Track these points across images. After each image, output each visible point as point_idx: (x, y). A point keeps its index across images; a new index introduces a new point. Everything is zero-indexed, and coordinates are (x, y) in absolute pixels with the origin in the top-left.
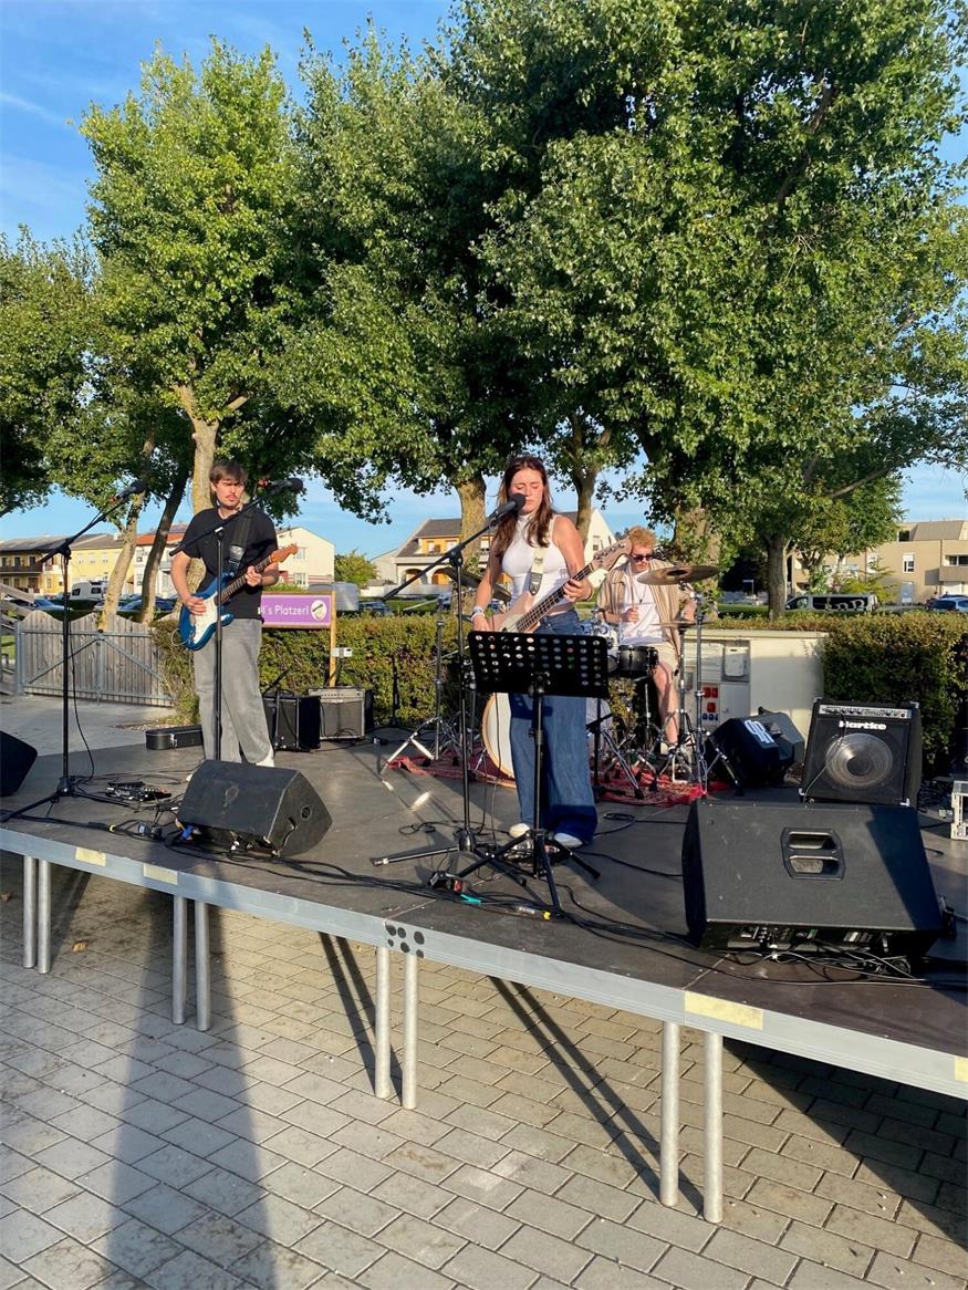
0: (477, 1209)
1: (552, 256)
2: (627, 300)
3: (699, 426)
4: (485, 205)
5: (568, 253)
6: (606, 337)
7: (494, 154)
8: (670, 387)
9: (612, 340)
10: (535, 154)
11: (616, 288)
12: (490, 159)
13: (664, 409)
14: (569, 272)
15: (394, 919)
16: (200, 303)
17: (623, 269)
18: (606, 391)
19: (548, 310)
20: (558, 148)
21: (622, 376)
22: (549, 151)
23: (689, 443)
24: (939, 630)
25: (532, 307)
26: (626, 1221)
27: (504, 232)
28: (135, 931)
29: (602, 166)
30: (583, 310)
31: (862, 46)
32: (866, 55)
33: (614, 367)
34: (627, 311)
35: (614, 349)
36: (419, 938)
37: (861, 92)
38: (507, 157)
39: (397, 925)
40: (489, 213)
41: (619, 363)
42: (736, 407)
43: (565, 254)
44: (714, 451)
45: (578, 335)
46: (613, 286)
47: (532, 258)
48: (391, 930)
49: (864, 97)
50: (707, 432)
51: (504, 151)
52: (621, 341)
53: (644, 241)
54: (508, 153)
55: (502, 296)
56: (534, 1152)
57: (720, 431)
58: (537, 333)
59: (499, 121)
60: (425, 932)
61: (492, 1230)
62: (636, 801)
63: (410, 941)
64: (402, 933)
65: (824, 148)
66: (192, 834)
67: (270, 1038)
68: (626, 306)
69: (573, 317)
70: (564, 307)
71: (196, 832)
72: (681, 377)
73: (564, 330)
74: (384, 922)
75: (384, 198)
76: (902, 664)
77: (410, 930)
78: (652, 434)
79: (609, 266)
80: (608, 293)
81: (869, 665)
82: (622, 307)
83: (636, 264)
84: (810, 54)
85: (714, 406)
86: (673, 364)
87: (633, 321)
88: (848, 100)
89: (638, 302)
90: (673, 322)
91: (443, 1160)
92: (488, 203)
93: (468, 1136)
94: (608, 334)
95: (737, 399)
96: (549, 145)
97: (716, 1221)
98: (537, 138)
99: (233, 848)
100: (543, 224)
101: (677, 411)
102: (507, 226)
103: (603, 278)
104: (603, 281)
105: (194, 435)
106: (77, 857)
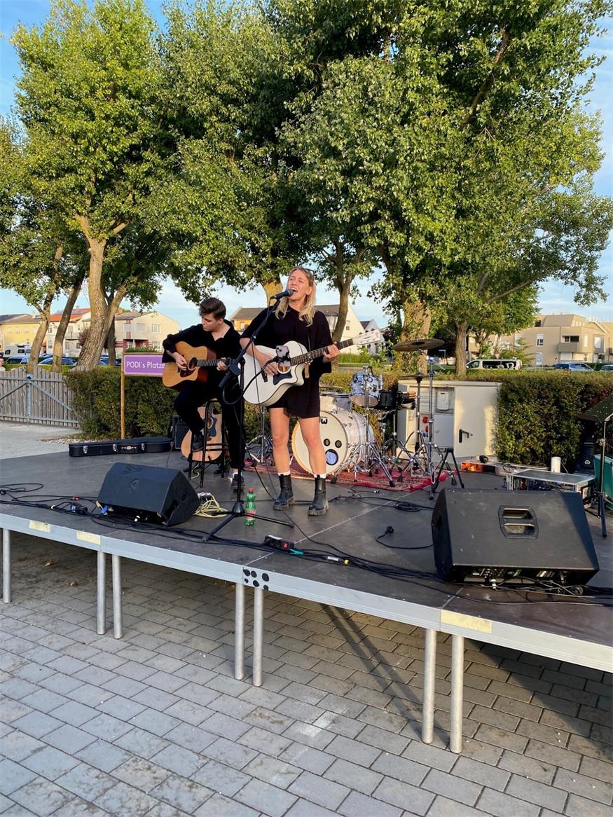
0: (307, 749)
1: (329, 137)
2: (378, 167)
3: (420, 250)
4: (285, 103)
5: (340, 135)
6: (364, 191)
7: (292, 68)
8: (402, 224)
9: (367, 193)
10: (318, 70)
11: (370, 159)
12: (289, 71)
13: (398, 238)
14: (340, 148)
15: (249, 566)
16: (92, 161)
17: (375, 147)
18: (362, 227)
19: (327, 172)
20: (334, 66)
21: (374, 216)
22: (328, 69)
24: (571, 382)
25: (316, 171)
26: (401, 754)
27: (298, 120)
28: (66, 574)
29: (362, 80)
30: (349, 173)
31: (528, 7)
32: (531, 12)
33: (368, 211)
34: (377, 174)
35: (368, 200)
36: (266, 578)
37: (528, 37)
38: (300, 70)
39: (251, 569)
40: (288, 108)
41: (371, 209)
42: (443, 239)
43: (338, 136)
44: (429, 266)
45: (345, 190)
46: (368, 159)
47: (316, 138)
48: (247, 572)
49: (529, 41)
50: (424, 255)
51: (299, 66)
52: (372, 195)
53: (389, 130)
54: (301, 68)
55: (296, 163)
56: (340, 711)
57: (433, 254)
58: (319, 187)
59: (295, 46)
60: (269, 573)
61: (317, 762)
62: (390, 488)
63: (259, 579)
64: (254, 574)
65: (503, 73)
66: (108, 511)
67: (163, 642)
68: (376, 171)
69: (342, 177)
70: (336, 170)
71: (110, 510)
72: (409, 218)
73: (336, 186)
74: (241, 567)
75: (217, 94)
76: (548, 403)
77: (260, 572)
78: (391, 255)
79: (366, 145)
80: (365, 162)
82: (374, 172)
83: (384, 144)
84: (496, 11)
85: (430, 238)
86: (405, 210)
87: (380, 182)
88: (519, 41)
89: (384, 170)
90: (406, 182)
91: (282, 718)
92: (287, 102)
93: (298, 703)
94: (365, 189)
95: (445, 233)
96: (328, 65)
97: (458, 752)
98: (319, 59)
99: (136, 520)
100: (324, 116)
101: (407, 240)
102: (300, 117)
103: (362, 152)
104: (362, 155)
105: (89, 250)
106: (30, 527)
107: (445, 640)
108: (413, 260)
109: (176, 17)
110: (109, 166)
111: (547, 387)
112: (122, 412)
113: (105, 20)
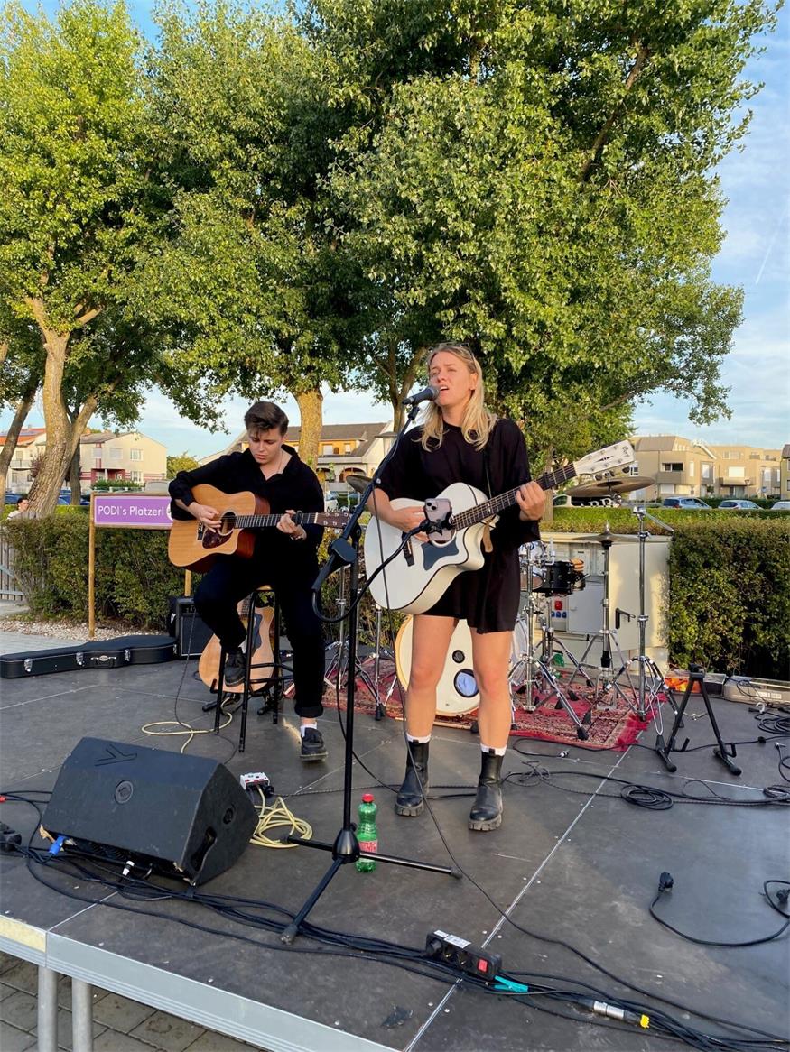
1: (398, 184)
2: (467, 228)
3: (525, 346)
4: (330, 141)
5: (413, 183)
6: (447, 262)
7: (341, 91)
8: (499, 309)
9: (452, 265)
10: (377, 97)
11: (457, 216)
12: (338, 95)
13: (496, 329)
14: (415, 199)
16: (50, 223)
17: (464, 199)
18: (442, 313)
19: (396, 235)
20: (397, 87)
21: (461, 298)
22: (394, 92)
23: (517, 361)
24: (783, 537)
25: (379, 231)
27: (352, 161)
29: (444, 107)
30: (426, 236)
31: (677, 12)
32: (681, 20)
33: (453, 290)
34: (466, 239)
35: (453, 274)
37: (677, 52)
38: (352, 94)
40: (334, 149)
41: (457, 287)
42: (557, 331)
43: (410, 184)
44: (538, 367)
45: (419, 261)
46: (454, 216)
47: (379, 186)
49: (678, 58)
50: (532, 352)
51: (352, 90)
52: (460, 266)
53: (482, 175)
54: (354, 92)
55: (349, 223)
57: (544, 352)
58: (382, 256)
59: (346, 60)
62: (580, 742)
65: (640, 102)
66: (65, 846)
68: (465, 234)
69: (416, 242)
70: (406, 232)
71: (70, 842)
72: (512, 301)
73: (407, 256)
75: (231, 131)
76: (750, 568)
78: (485, 352)
79: (451, 195)
80: (450, 220)
81: (718, 569)
82: (462, 235)
83: (475, 196)
84: (632, 16)
85: (541, 328)
86: (505, 290)
87: (470, 249)
88: (662, 60)
89: (475, 233)
90: (508, 250)
92: (333, 140)
94: (449, 259)
95: (559, 323)
96: (394, 87)
98: (378, 81)
99: (126, 872)
100: (391, 154)
101: (509, 332)
102: (355, 156)
103: (445, 206)
104: (445, 210)
105: (45, 345)
109: (172, 26)
110: (75, 230)
111: (748, 544)
112: (91, 582)
113: (72, 31)
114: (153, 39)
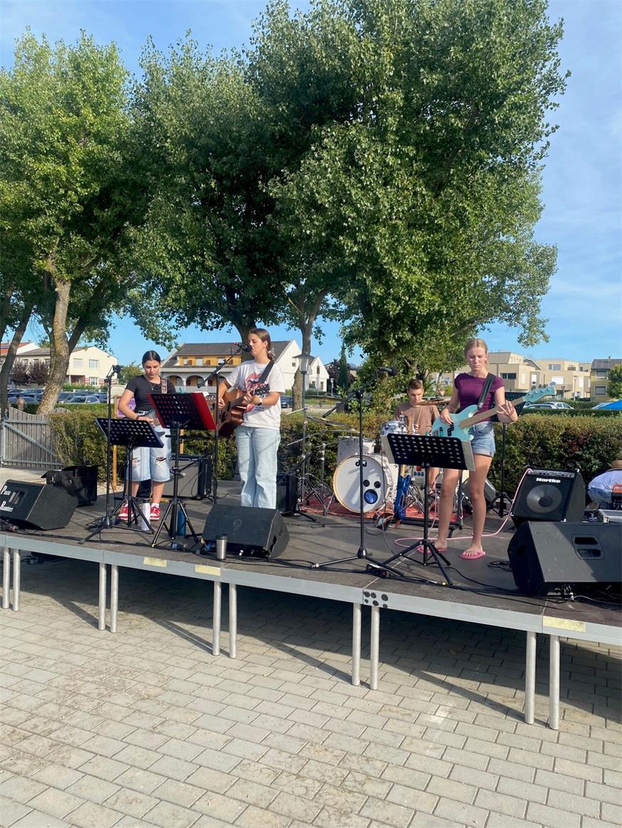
0: (441, 732)
1: (317, 195)
3: (398, 300)
5: (326, 194)
7: (276, 128)
8: (381, 275)
9: (351, 248)
10: (300, 131)
11: (354, 217)
13: (379, 289)
14: (326, 205)
15: (367, 588)
16: (64, 204)
17: (359, 206)
21: (355, 269)
22: (312, 130)
24: (553, 425)
25: (303, 226)
27: (285, 178)
28: (148, 607)
33: (351, 264)
34: (360, 231)
35: (352, 253)
36: (385, 598)
39: (370, 591)
41: (354, 262)
44: (407, 315)
46: (352, 216)
47: (303, 195)
48: (367, 594)
50: (402, 304)
52: (356, 249)
54: (285, 128)
56: (451, 705)
57: (411, 304)
59: (280, 109)
60: (388, 594)
61: (452, 740)
63: (379, 599)
64: (374, 595)
65: (474, 143)
67: (273, 660)
74: (360, 590)
75: (196, 147)
76: (533, 444)
77: (379, 594)
79: (351, 204)
80: (350, 219)
81: (514, 445)
82: (357, 228)
86: (386, 264)
87: (363, 237)
91: (409, 712)
93: (413, 700)
94: (349, 244)
97: (557, 728)
99: (241, 554)
101: (387, 291)
102: (288, 175)
105: (56, 290)
106: (144, 563)
107: (543, 640)
108: (393, 309)
110: (79, 208)
111: (532, 430)
113: (77, 67)
114: (140, 77)
